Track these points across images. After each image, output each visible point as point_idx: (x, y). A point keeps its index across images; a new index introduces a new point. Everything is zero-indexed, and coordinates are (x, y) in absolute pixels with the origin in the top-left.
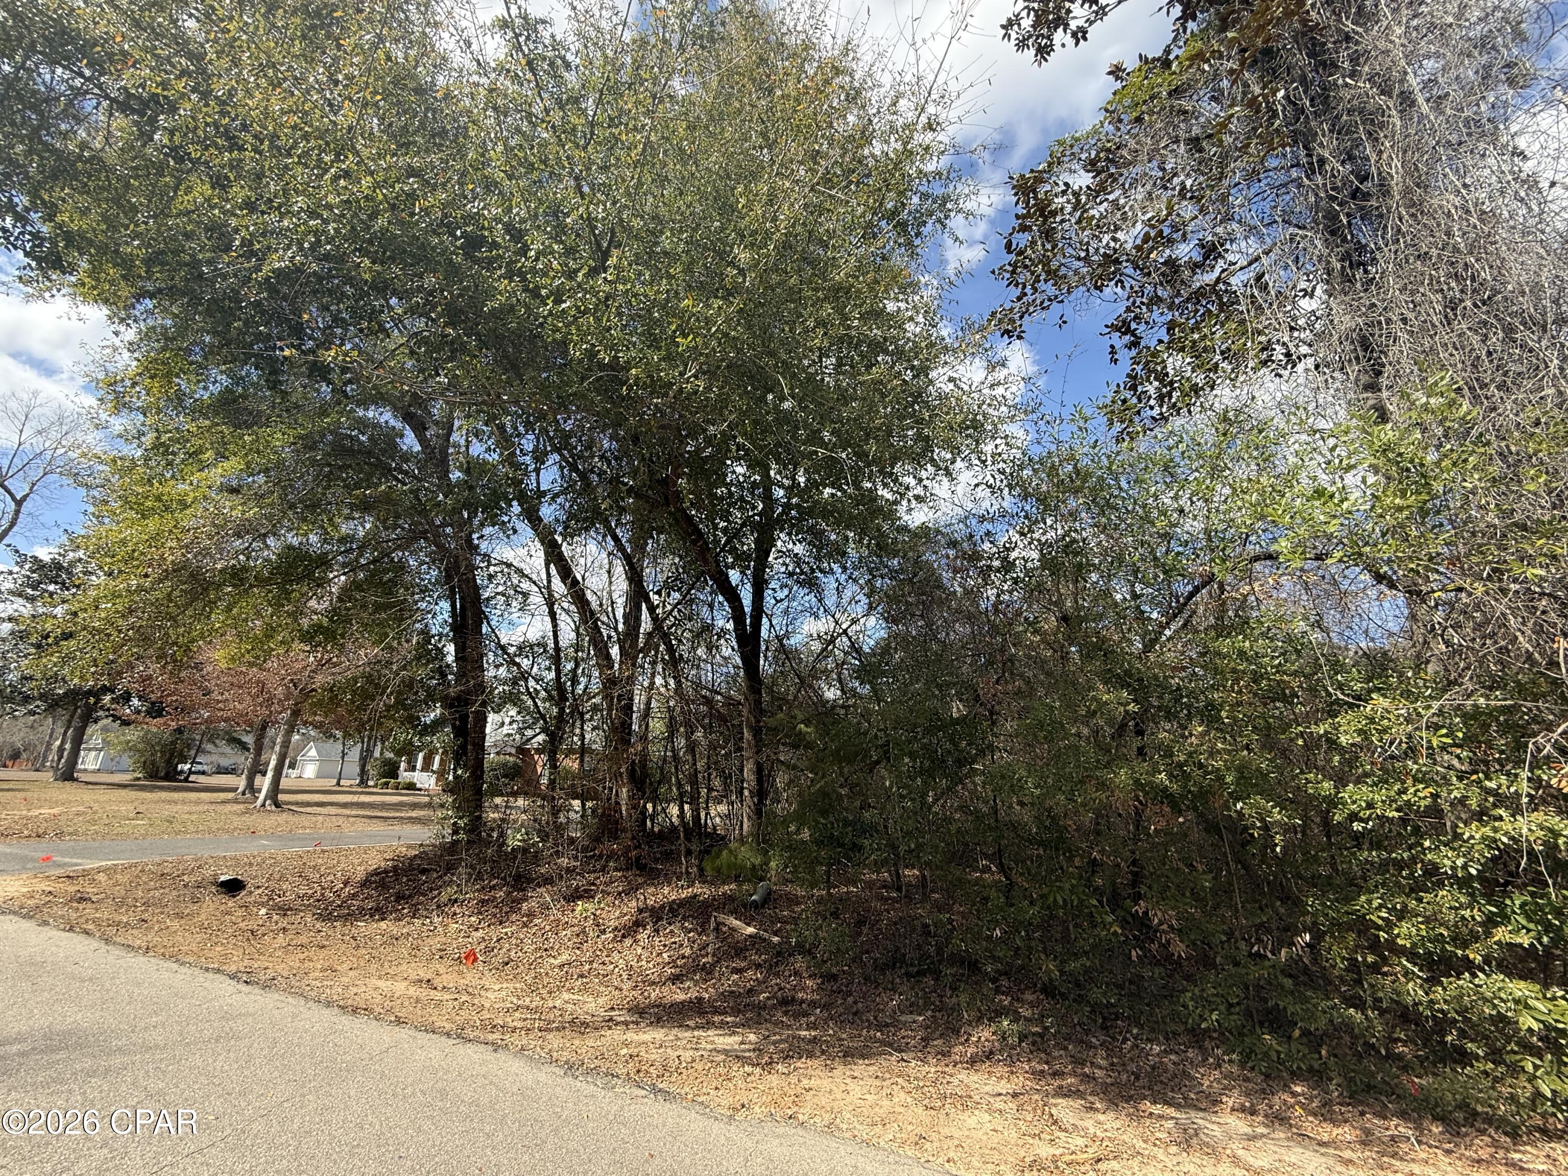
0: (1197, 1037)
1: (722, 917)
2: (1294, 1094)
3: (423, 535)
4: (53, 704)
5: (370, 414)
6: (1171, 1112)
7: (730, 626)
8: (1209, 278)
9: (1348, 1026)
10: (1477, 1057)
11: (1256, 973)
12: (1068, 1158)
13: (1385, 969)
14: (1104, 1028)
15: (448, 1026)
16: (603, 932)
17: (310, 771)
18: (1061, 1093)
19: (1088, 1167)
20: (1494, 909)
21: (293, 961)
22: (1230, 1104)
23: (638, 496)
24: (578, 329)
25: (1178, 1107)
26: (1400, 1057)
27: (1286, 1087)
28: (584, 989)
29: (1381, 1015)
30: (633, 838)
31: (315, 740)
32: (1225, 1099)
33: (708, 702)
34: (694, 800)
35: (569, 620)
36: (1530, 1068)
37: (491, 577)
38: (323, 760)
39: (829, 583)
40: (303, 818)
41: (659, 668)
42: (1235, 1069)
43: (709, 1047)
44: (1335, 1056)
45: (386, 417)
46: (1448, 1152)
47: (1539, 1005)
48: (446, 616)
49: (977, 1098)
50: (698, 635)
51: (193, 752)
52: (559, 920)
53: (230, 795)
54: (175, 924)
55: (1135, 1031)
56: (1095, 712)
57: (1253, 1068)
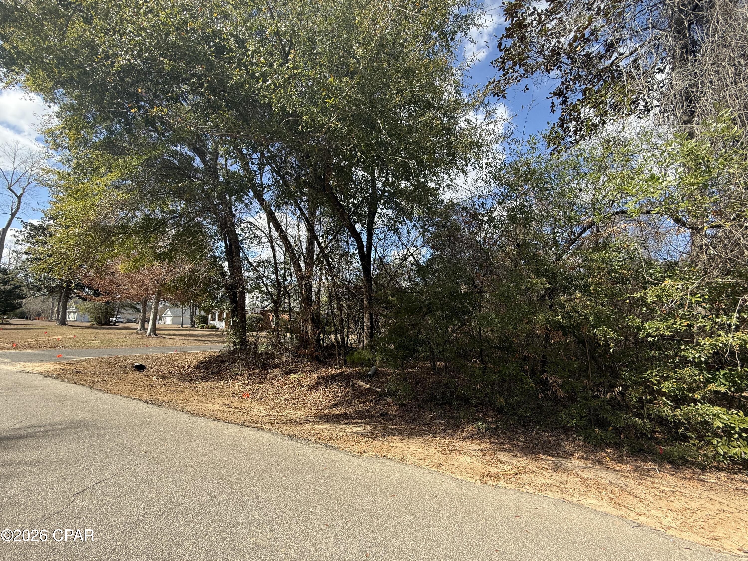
0: (566, 430)
1: (354, 381)
2: (606, 453)
3: (209, 210)
4: (51, 291)
5: (178, 148)
6: (551, 458)
7: (357, 252)
8: (608, 63)
9: (634, 425)
10: (692, 438)
11: (595, 403)
12: (503, 473)
13: (655, 402)
14: (524, 426)
15: (238, 421)
16: (303, 387)
17: (169, 321)
18: (503, 450)
19: (512, 476)
20: (710, 376)
21: (170, 396)
22: (577, 455)
23: (310, 187)
24: (276, 96)
25: (554, 456)
26: (657, 438)
27: (603, 450)
28: (295, 409)
29: (650, 421)
30: (314, 347)
31: (169, 307)
32: (575, 454)
33: (347, 288)
34: (341, 331)
35: (281, 250)
36: (715, 442)
37: (242, 230)
38: (174, 316)
39: (403, 229)
40: (168, 340)
41: (324, 272)
42: (581, 443)
43: (350, 431)
44: (627, 438)
45: (185, 150)
46: (672, 475)
47: (725, 417)
48: (223, 248)
49: (465, 451)
50: (341, 256)
51: (116, 313)
52: (283, 382)
53: (135, 331)
54: (118, 382)
55: (538, 427)
56: (529, 288)
57: (589, 442)
